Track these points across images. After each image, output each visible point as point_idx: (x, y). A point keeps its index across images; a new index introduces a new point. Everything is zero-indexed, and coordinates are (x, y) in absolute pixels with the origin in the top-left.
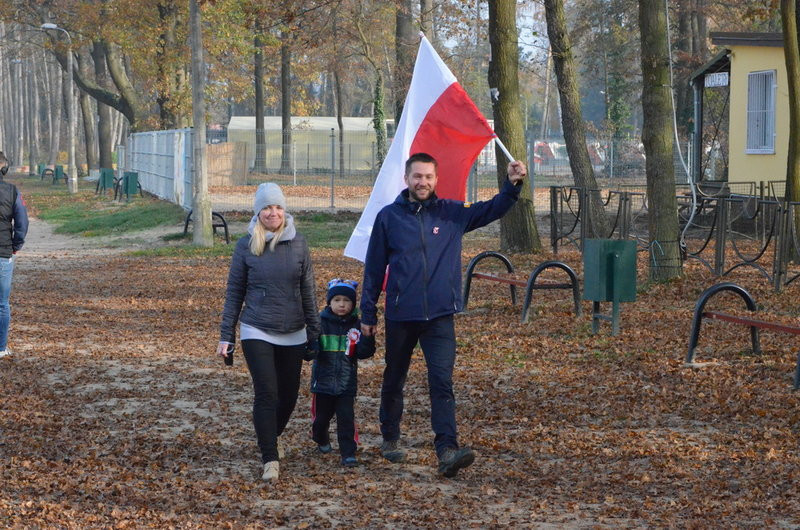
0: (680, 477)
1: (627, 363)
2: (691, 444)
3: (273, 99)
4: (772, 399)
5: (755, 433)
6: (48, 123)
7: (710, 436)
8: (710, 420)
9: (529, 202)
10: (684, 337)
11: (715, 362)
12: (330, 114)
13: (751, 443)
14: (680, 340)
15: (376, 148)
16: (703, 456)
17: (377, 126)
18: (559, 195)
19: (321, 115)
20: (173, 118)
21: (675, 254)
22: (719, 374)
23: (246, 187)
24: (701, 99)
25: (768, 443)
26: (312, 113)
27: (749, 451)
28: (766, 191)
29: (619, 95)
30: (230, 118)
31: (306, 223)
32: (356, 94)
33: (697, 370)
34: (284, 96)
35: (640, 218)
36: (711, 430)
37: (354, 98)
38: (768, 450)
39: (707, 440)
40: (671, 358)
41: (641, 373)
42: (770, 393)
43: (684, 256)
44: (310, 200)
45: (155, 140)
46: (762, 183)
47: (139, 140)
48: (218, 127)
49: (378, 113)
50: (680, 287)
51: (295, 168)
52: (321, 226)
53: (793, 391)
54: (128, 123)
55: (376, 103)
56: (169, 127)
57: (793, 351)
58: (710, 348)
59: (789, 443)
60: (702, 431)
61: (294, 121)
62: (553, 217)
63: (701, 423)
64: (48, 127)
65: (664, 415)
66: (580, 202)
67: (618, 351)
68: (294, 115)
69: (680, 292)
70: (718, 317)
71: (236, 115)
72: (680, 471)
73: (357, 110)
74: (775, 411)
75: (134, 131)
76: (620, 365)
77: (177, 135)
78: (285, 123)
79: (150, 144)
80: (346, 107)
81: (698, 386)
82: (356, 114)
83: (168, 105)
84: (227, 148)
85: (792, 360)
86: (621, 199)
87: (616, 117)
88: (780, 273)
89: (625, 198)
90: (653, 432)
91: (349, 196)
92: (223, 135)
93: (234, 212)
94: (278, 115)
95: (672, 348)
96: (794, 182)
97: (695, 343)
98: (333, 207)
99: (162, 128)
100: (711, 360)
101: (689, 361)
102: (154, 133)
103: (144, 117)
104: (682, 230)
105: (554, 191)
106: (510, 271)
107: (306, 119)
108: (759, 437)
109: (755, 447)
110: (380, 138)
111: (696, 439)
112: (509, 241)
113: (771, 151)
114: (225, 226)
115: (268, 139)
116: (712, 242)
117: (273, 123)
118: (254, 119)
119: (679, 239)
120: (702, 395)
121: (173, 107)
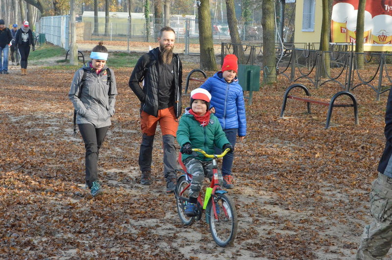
0: (280, 164)
1: (255, 117)
2: (284, 150)
3: (101, 5)
4: (317, 132)
5: (311, 146)
6: (5, 12)
7: (292, 147)
8: (291, 140)
9: (212, 49)
10: (279, 106)
11: (292, 117)
12: (125, 11)
13: (309, 150)
14: (277, 108)
15: (146, 26)
16: (290, 155)
17: (146, 16)
18: (225, 47)
19: (121, 12)
20: (60, 11)
21: (274, 72)
22: (294, 122)
23: (90, 41)
24: (284, 8)
25: (316, 150)
26: (118, 10)
27: (308, 154)
28: (311, 47)
29: (247, 6)
30: (83, 12)
31: (117, 56)
32: (136, 3)
33: (285, 120)
34: (106, 3)
35: (259, 57)
36: (292, 145)
37: (135, 5)
38: (316, 153)
39: (291, 149)
40: (274, 115)
41: (261, 121)
42: (316, 130)
43: (277, 73)
44: (118, 47)
45: (52, 20)
46: (309, 43)
47: (45, 20)
48: (78, 16)
49: (146, 11)
50: (276, 86)
51: (111, 33)
52: (123, 58)
53: (325, 129)
54: (40, 13)
55: (146, 7)
56: (58, 15)
57: (324, 113)
58: (290, 111)
59: (325, 150)
60: (289, 145)
61: (111, 14)
62: (222, 56)
63: (288, 142)
64: (5, 14)
65: (272, 138)
66: (234, 49)
67: (251, 112)
68: (110, 11)
69: (276, 88)
70: (294, 98)
71: (85, 11)
72: (280, 161)
73: (136, 10)
74: (319, 137)
75: (43, 16)
76: (253, 117)
77: (62, 18)
78: (107, 14)
79: (50, 21)
80: (132, 8)
81: (286, 127)
82: (136, 11)
83: (58, 5)
84: (82, 24)
85: (324, 117)
86: (251, 49)
87: (246, 15)
88: (318, 81)
89: (253, 49)
90: (268, 145)
91: (134, 46)
92: (79, 19)
93: (87, 51)
94: (103, 11)
95: (274, 111)
96: (323, 43)
97: (284, 109)
98: (128, 50)
99: (55, 15)
100: (290, 116)
101: (281, 116)
102: (52, 17)
103: (47, 10)
104: (277, 62)
105: (223, 45)
106: (205, 77)
107: (116, 13)
108: (312, 148)
109: (311, 152)
110: (147, 22)
111: (286, 148)
112: (203, 66)
113: (313, 30)
114: (83, 57)
115: (99, 21)
116: (290, 68)
117: (102, 14)
118: (93, 13)
119: (276, 66)
120: (287, 130)
121: (60, 6)
